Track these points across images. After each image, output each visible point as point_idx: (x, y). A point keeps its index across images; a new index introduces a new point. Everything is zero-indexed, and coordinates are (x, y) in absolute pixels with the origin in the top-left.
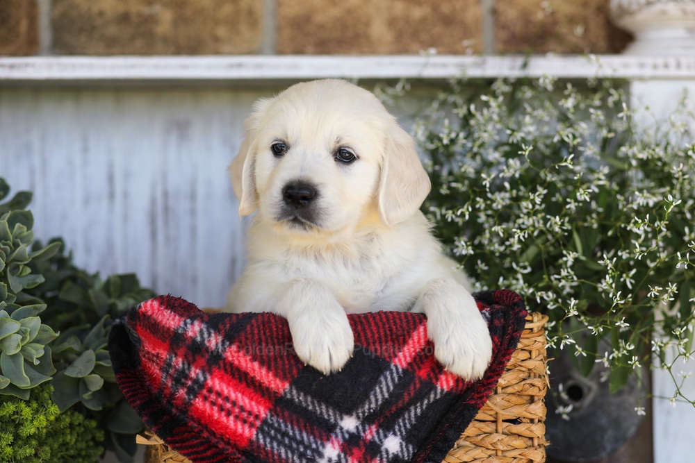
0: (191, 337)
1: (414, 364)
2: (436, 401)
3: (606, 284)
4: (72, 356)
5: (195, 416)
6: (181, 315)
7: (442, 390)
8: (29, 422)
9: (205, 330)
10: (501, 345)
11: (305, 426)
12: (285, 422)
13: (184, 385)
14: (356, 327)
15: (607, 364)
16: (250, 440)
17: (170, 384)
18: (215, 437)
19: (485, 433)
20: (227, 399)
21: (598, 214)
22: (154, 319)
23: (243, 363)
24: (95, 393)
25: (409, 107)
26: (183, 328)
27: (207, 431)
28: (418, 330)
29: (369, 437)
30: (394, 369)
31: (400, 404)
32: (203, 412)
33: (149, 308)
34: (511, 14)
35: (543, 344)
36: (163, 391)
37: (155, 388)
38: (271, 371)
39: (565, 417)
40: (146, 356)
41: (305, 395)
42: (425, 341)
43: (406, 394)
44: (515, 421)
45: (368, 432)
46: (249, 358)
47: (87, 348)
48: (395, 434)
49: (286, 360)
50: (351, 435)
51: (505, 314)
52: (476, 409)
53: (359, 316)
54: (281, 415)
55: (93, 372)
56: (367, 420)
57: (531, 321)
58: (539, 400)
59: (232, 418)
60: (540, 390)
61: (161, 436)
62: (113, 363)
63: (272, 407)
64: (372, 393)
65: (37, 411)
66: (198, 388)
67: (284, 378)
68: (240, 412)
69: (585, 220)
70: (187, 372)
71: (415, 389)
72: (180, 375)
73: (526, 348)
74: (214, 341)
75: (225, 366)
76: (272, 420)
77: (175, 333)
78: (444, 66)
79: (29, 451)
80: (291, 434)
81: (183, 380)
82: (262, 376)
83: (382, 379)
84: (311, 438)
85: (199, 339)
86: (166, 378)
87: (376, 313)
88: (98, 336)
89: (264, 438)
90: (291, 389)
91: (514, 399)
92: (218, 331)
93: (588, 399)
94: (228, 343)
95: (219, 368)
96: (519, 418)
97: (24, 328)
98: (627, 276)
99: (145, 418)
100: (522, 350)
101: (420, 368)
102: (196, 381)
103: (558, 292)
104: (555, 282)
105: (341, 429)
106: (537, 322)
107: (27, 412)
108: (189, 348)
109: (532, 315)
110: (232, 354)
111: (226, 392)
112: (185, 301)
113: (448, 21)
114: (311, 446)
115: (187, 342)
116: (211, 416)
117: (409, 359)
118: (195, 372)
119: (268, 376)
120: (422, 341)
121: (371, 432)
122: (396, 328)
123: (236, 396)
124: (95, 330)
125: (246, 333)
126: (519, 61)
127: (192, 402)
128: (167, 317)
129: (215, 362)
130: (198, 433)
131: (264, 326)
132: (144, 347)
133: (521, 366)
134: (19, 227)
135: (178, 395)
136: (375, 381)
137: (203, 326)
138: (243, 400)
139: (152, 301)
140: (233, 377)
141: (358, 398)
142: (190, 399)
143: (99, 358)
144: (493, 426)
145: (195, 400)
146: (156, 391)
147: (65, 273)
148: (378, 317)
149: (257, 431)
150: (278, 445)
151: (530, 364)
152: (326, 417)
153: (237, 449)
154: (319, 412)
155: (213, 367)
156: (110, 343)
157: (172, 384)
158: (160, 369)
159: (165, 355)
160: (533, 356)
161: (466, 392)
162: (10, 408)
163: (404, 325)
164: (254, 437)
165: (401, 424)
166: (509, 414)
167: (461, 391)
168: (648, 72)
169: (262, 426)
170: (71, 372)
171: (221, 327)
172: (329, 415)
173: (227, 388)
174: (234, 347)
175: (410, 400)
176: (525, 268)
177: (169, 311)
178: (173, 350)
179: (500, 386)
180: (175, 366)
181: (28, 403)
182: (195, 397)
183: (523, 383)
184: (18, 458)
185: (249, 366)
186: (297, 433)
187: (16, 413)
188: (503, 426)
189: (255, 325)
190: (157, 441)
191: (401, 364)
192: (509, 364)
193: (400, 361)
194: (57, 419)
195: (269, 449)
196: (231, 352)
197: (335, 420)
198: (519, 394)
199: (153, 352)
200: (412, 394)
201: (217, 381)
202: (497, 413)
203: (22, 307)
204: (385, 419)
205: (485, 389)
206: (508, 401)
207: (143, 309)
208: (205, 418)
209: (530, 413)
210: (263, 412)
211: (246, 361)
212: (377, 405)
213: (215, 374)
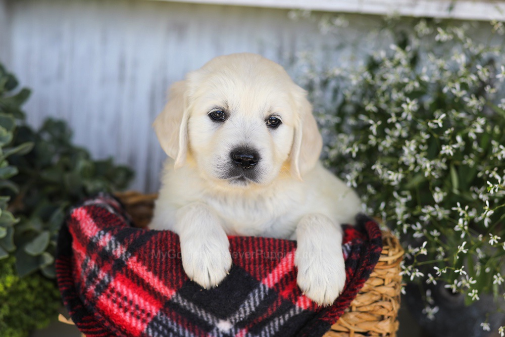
0: (102, 246)
2: (296, 316)
5: (100, 309)
6: (99, 226)
7: (300, 309)
9: (113, 242)
10: (354, 276)
11: (188, 325)
12: (172, 320)
13: (94, 283)
16: (141, 333)
17: (85, 280)
18: (115, 327)
20: (125, 298)
22: (79, 225)
23: (141, 272)
24: (48, 266)
26: (97, 238)
27: (109, 321)
28: (287, 256)
30: (262, 288)
31: (265, 316)
32: (106, 307)
33: (78, 215)
36: (81, 283)
37: (77, 278)
38: (162, 280)
39: (431, 316)
41: (188, 302)
42: (292, 266)
43: (269, 309)
44: (366, 334)
45: (239, 334)
46: (145, 268)
47: (45, 230)
49: (174, 272)
50: (225, 335)
51: (363, 249)
52: (329, 323)
54: (169, 314)
55: (45, 251)
56: (239, 325)
57: (387, 255)
58: (388, 318)
59: (128, 314)
60: (389, 311)
63: (162, 308)
64: (242, 305)
66: (103, 288)
67: (171, 287)
68: (135, 310)
69: (463, 160)
70: (97, 273)
71: (277, 306)
72: (92, 275)
73: (380, 277)
74: (119, 251)
75: (126, 272)
76: (161, 318)
77: (91, 241)
80: (175, 330)
81: (94, 279)
82: (154, 283)
83: (251, 295)
84: (192, 334)
85: (108, 248)
86: (84, 274)
89: (153, 332)
90: (177, 296)
91: (365, 317)
92: (123, 244)
94: (130, 254)
95: (122, 273)
96: (369, 331)
101: (283, 289)
102: (102, 282)
105: (218, 330)
106: (392, 255)
108: (99, 254)
110: (133, 263)
111: (125, 293)
115: (99, 250)
116: (111, 311)
117: (276, 280)
118: (102, 275)
119: (159, 284)
120: (290, 266)
121: (241, 335)
123: (133, 297)
125: (145, 248)
126: (446, 3)
127: (98, 297)
128: (88, 226)
129: (118, 267)
130: (101, 322)
131: (160, 243)
133: (374, 291)
135: (89, 290)
136: (245, 297)
137: (113, 238)
138: (139, 300)
140: (132, 281)
141: (230, 308)
142: (97, 295)
143: (52, 238)
145: (101, 296)
146: (77, 281)
149: (148, 326)
151: (383, 290)
152: (205, 319)
154: (200, 315)
155: (117, 272)
157: (87, 280)
158: (82, 265)
159: (84, 256)
160: (386, 283)
161: (320, 311)
163: (277, 251)
164: (145, 331)
165: (267, 330)
166: (361, 328)
167: (317, 310)
169: (152, 322)
171: (126, 240)
172: (208, 318)
173: (127, 290)
174: (135, 259)
175: (273, 314)
177: (92, 221)
178: (89, 254)
179: (354, 306)
180: (89, 266)
182: (101, 294)
183: (374, 304)
185: (145, 274)
186: (181, 330)
188: (355, 336)
189: (154, 242)
190: (72, 322)
191: (269, 284)
192: (363, 289)
193: (269, 281)
194: (19, 282)
196: (132, 261)
197: (213, 323)
198: (370, 313)
200: (275, 310)
201: (119, 284)
204: (253, 325)
205: (338, 311)
206: (360, 318)
207: (74, 215)
208: (107, 311)
209: (379, 329)
210: (154, 311)
211: (143, 270)
212: (245, 315)
213: (118, 278)
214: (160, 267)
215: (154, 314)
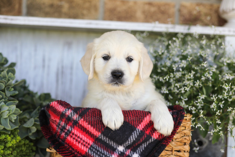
0: (67, 115)
1: (145, 129)
2: (152, 142)
3: (213, 106)
4: (26, 120)
5: (67, 143)
6: (65, 107)
7: (154, 139)
8: (10, 142)
9: (72, 113)
10: (175, 124)
11: (105, 148)
12: (98, 147)
13: (64, 132)
14: (125, 115)
15: (212, 134)
16: (86, 152)
17: (59, 131)
18: (74, 150)
19: (168, 155)
20: (79, 137)
21: (212, 81)
22: (55, 108)
23: (85, 125)
24: (33, 134)
25: (148, 41)
26: (65, 112)
27: (71, 148)
28: (147, 117)
29: (127, 154)
30: (137, 130)
31: (139, 143)
32: (70, 142)
33: (54, 104)
34: (185, 12)
35: (190, 124)
36: (57, 134)
37: (54, 132)
38: (95, 128)
39: (196, 151)
40: (52, 121)
41: (106, 138)
42: (149, 121)
43: (141, 139)
44: (179, 151)
45: (127, 152)
46: (87, 123)
47: (31, 117)
48: (137, 153)
49: (100, 125)
50: (121, 153)
51: (177, 113)
52: (165, 146)
53: (126, 111)
54: (97, 144)
55: (33, 126)
56: (127, 148)
57: (186, 116)
58: (188, 144)
59: (80, 144)
60: (188, 141)
61: (55, 149)
62: (40, 123)
63: (94, 141)
64: (130, 138)
65: (12, 138)
66: (69, 133)
67: (99, 131)
68: (83, 142)
69: (207, 83)
70: (65, 127)
71: (144, 137)
72: (63, 128)
73: (184, 126)
74: (75, 117)
75: (79, 126)
76: (94, 146)
77: (62, 113)
78: (161, 27)
79: (9, 152)
80: (100, 151)
81: (64, 130)
82: (91, 130)
83: (133, 133)
84: (107, 153)
85: (70, 116)
86: (58, 129)
87: (132, 111)
88: (36, 114)
89: (91, 152)
90: (101, 135)
91: (179, 143)
92: (77, 113)
93: (205, 146)
94: (80, 118)
95: (77, 126)
96: (180, 150)
97: (10, 109)
98: (221, 103)
99: (50, 143)
100: (183, 126)
101: (146, 130)
102: (68, 130)
103: (196, 107)
104: (195, 104)
105: (118, 150)
106: (188, 117)
107: (9, 138)
108: (66, 119)
109: (186, 114)
110: (82, 122)
111: (78, 135)
112: (66, 103)
113: (163, 13)
114: (107, 155)
116: (73, 143)
117: (143, 127)
118: (68, 127)
119: (94, 130)
121: (128, 152)
122: (139, 116)
123: (82, 137)
124: (35, 111)
125: (87, 115)
126: (187, 27)
127: (67, 137)
128: (60, 108)
129: (75, 124)
130: (68, 148)
131: (93, 113)
132: (51, 118)
133: (182, 132)
134: (10, 74)
135: (62, 135)
136: (131, 134)
137: (72, 111)
138: (84, 138)
139: (55, 102)
140: (81, 130)
141: (124, 140)
142: (66, 137)
143: (35, 121)
144: (171, 152)
145: (68, 137)
146: (54, 133)
147: (26, 92)
148: (133, 112)
149: (88, 149)
150: (96, 155)
151: (185, 131)
152: (113, 146)
153: (81, 155)
154: (110, 144)
155: (75, 126)
156: (40, 116)
157: (60, 131)
158: (56, 126)
159: (58, 121)
160: (187, 128)
161: (162, 140)
162: (3, 137)
163: (142, 115)
164: (87, 151)
165: (139, 150)
166: (177, 148)
167: (160, 139)
168: (232, 33)
169: (90, 147)
170: (25, 126)
171: (78, 112)
172: (114, 145)
173: (79, 133)
174: (82, 119)
175: (143, 141)
176: (185, 98)
177: (61, 106)
178: (61, 119)
179: (174, 138)
180: (61, 125)
181: (10, 135)
182: (68, 136)
183: (182, 138)
184: (5, 154)
185: (87, 126)
186: (102, 151)
187: (5, 138)
188: (174, 153)
189: (90, 112)
190: (53, 151)
191: (140, 129)
192: (178, 131)
193: (140, 127)
194: (20, 142)
195: (92, 156)
196: (81, 121)
197: (116, 147)
198: (181, 142)
199: (54, 120)
200: (143, 139)
201: (76, 131)
202: (172, 148)
203: (10, 102)
204: (133, 148)
205: (169, 139)
206: (177, 144)
207: (52, 105)
208: (71, 143)
209: (184, 149)
210: (91, 143)
211: (86, 124)
212: (131, 142)
213: (75, 128)
214: (94, 123)
215: (91, 144)
